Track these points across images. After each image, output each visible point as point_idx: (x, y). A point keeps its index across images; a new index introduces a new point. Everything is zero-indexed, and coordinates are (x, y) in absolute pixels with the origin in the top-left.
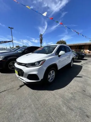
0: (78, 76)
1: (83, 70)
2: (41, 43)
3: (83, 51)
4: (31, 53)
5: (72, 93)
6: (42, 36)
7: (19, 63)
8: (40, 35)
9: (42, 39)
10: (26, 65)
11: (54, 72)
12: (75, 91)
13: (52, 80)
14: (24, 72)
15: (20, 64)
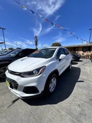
0: (79, 80)
1: (82, 73)
2: (36, 44)
3: (78, 52)
4: (26, 57)
5: (79, 105)
6: (37, 38)
7: (11, 71)
8: (35, 36)
9: (37, 41)
10: (20, 74)
11: (55, 80)
12: (82, 102)
13: (54, 89)
14: (18, 84)
15: (12, 73)
